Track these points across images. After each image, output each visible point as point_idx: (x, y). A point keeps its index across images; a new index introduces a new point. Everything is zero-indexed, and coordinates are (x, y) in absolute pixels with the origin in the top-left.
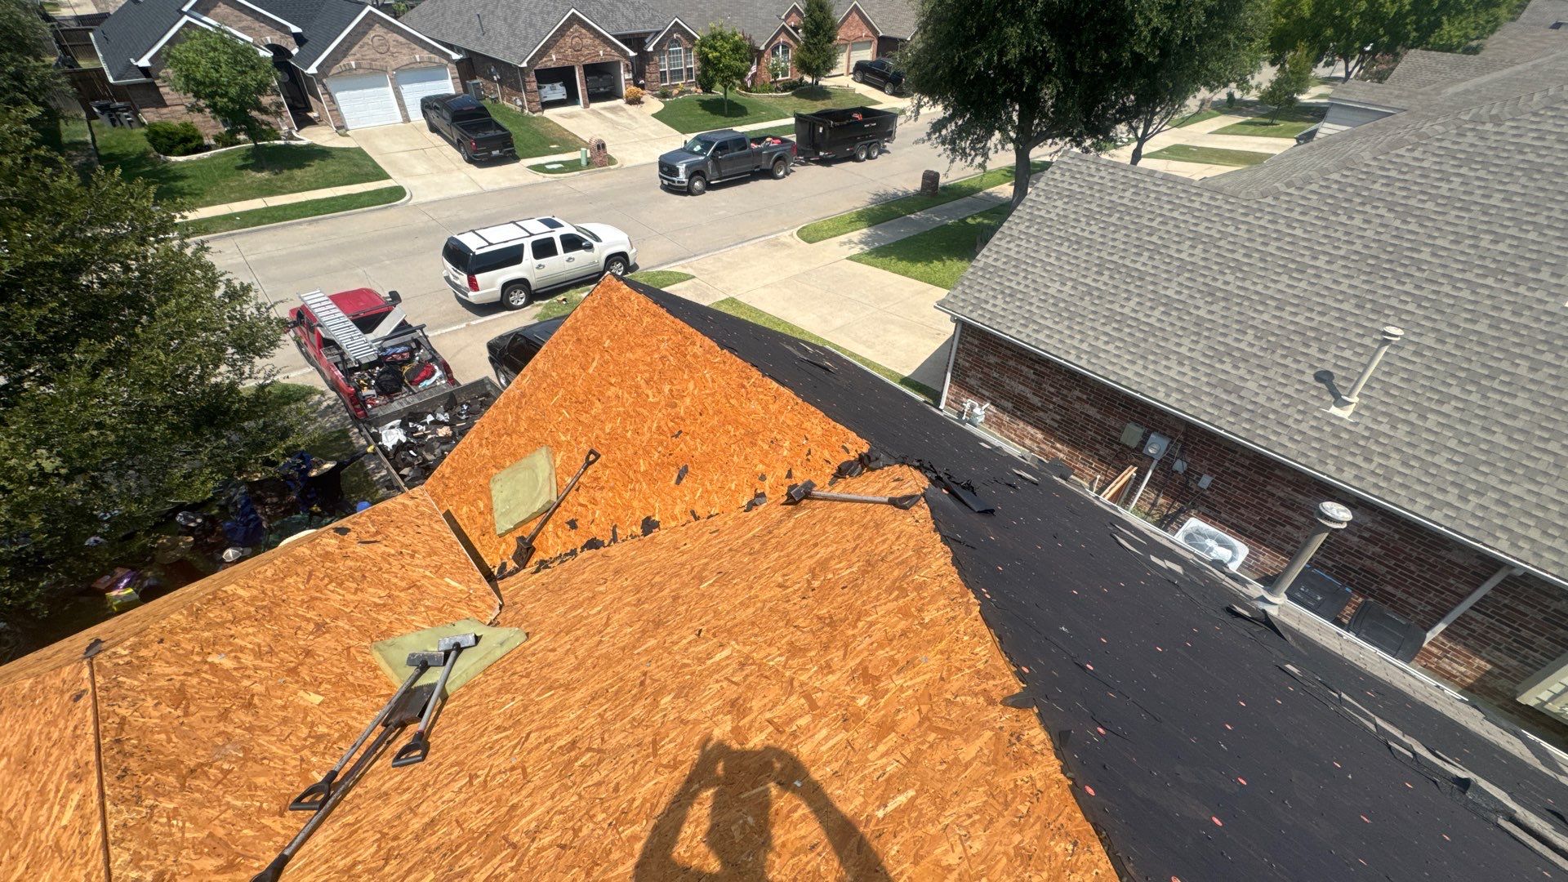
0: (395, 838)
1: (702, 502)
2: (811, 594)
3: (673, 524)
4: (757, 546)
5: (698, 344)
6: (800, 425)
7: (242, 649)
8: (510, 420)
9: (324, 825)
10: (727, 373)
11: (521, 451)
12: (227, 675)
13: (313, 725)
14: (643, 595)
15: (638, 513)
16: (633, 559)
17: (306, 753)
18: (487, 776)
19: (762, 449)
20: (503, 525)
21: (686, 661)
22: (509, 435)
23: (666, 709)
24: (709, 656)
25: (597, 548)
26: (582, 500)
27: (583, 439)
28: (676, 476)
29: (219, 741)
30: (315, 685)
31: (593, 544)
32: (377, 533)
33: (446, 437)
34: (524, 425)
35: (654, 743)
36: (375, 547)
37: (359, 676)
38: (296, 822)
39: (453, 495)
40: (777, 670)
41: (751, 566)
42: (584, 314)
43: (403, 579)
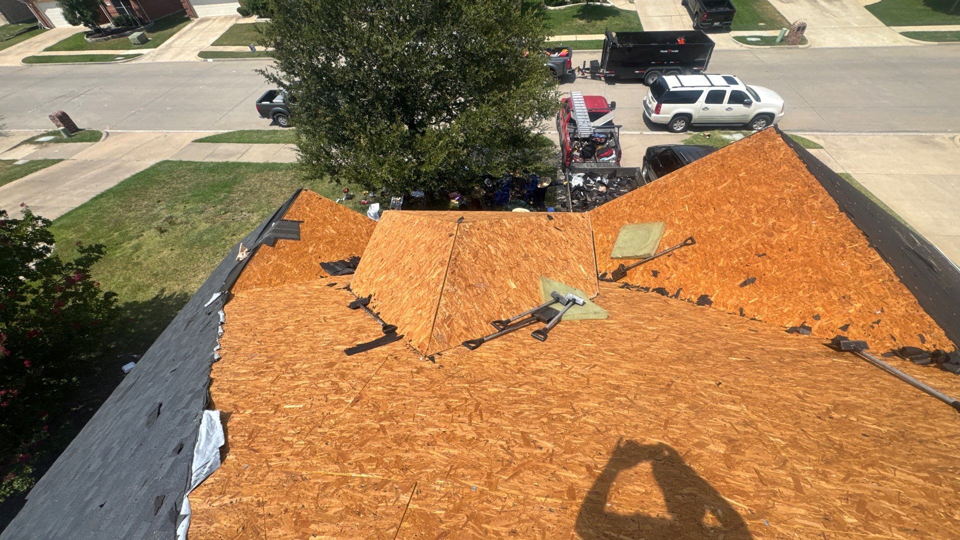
0: (524, 365)
1: (753, 307)
2: (827, 419)
3: (722, 309)
4: (787, 360)
5: (820, 200)
6: (882, 298)
7: (499, 248)
8: (650, 198)
9: (499, 339)
10: (834, 230)
11: (648, 218)
12: (491, 256)
13: (509, 296)
14: (686, 338)
15: (701, 289)
16: (684, 314)
17: (503, 305)
18: (570, 369)
19: (830, 297)
20: (617, 253)
21: (703, 393)
22: (645, 206)
23: (680, 410)
24: (722, 402)
25: (663, 295)
26: (668, 263)
27: (689, 229)
28: (743, 280)
29: (481, 280)
30: (516, 280)
31: (661, 291)
32: (562, 226)
33: (602, 192)
34: (657, 204)
35: (667, 422)
36: (559, 232)
37: (530, 287)
38: (490, 329)
39: (598, 225)
40: (775, 447)
41: (777, 369)
42: (736, 150)
43: (563, 254)
